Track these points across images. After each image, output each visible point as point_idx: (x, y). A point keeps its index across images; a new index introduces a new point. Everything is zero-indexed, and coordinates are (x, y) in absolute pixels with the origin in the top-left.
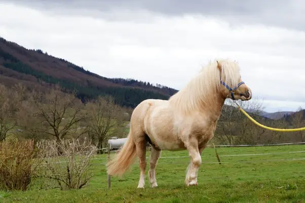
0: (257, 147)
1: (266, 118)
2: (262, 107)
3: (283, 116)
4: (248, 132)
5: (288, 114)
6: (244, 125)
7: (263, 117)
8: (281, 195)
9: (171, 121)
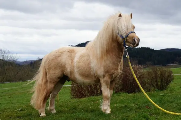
0: (12, 83)
1: (19, 65)
2: (16, 58)
3: (29, 63)
4: (8, 74)
5: (32, 62)
6: (6, 70)
7: (18, 64)
8: (16, 114)
9: (89, 63)
